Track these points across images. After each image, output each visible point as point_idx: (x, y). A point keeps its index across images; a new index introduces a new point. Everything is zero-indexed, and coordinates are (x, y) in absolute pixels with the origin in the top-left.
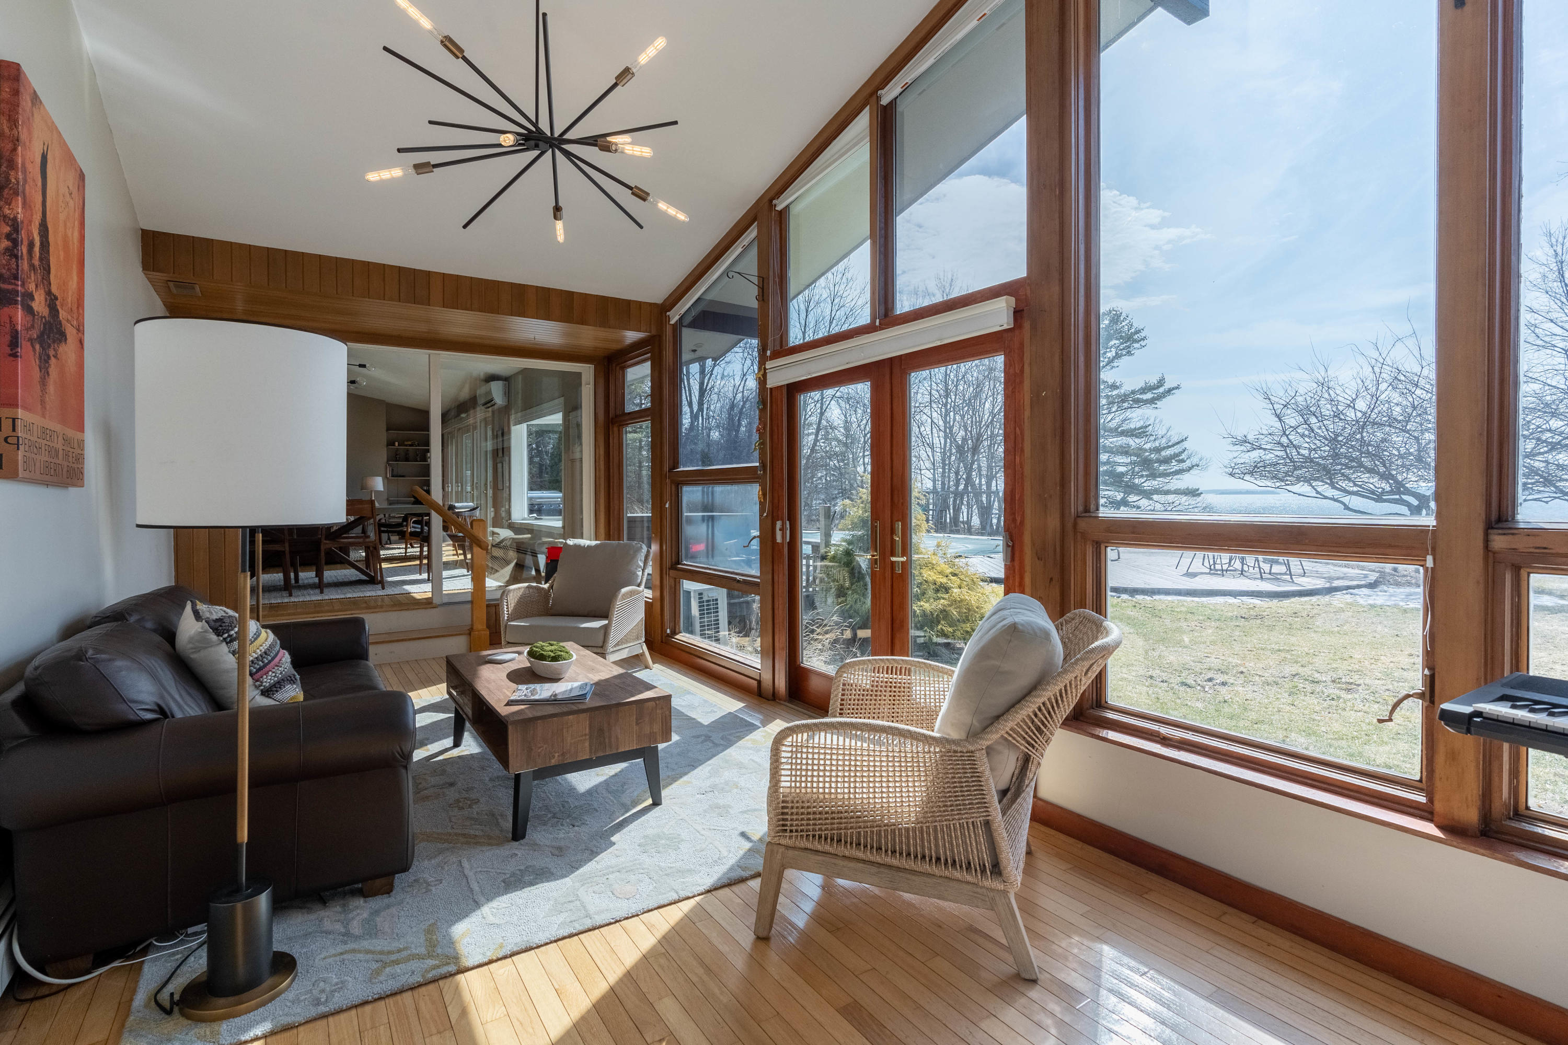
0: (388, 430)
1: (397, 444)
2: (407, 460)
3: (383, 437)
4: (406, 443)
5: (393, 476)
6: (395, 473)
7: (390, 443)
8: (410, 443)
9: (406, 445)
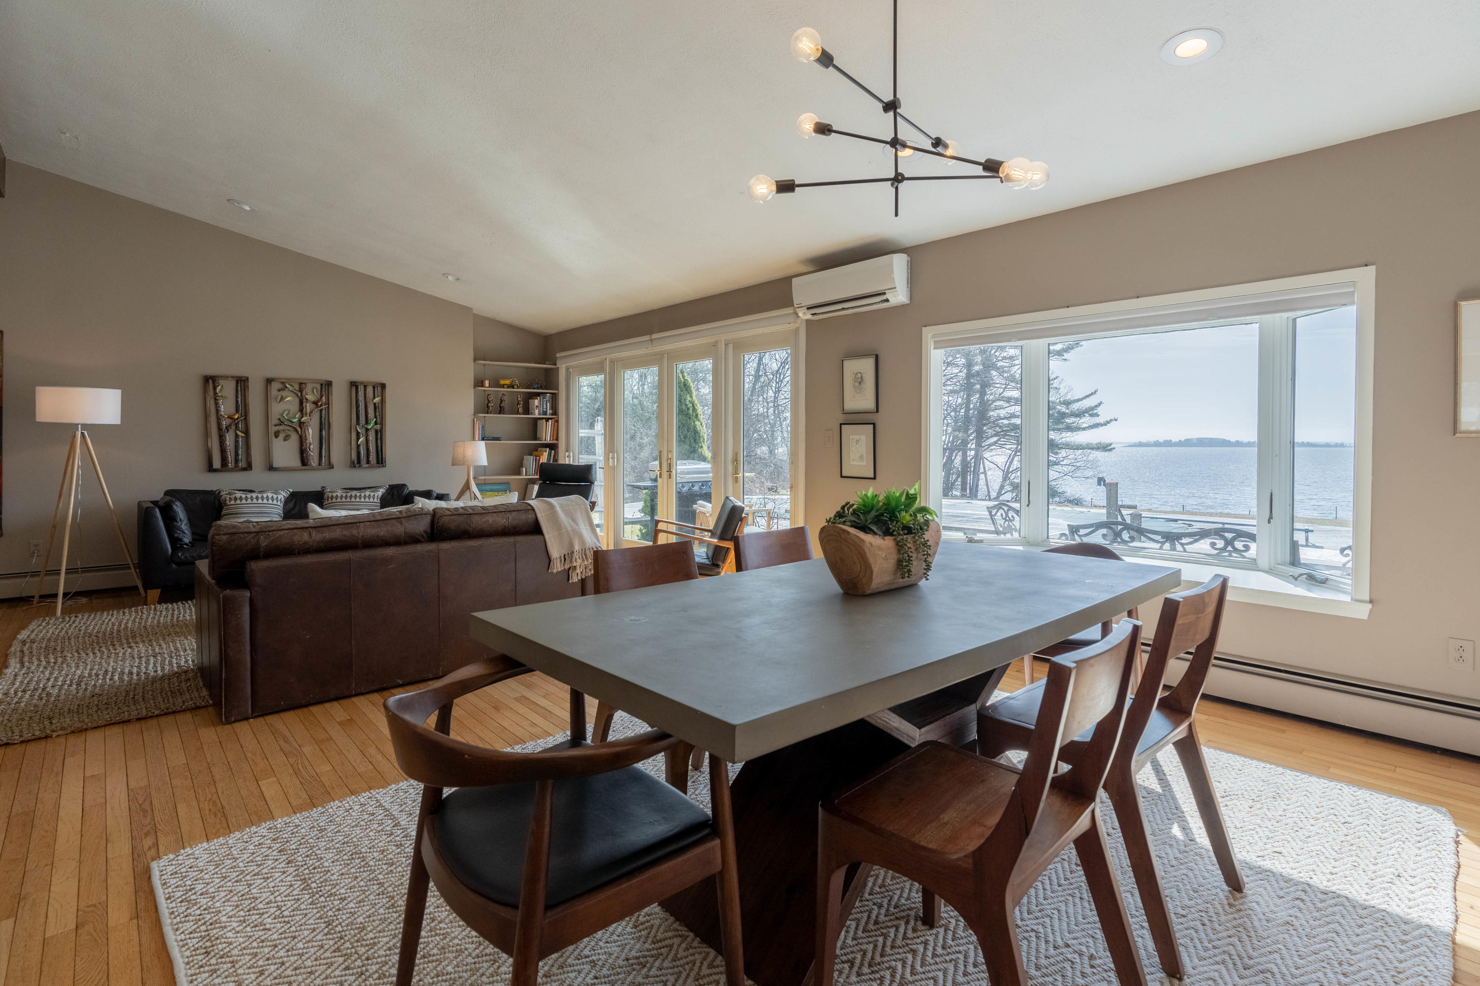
0: (475, 360)
1: (487, 383)
2: (501, 411)
3: (468, 371)
4: (502, 382)
5: (483, 438)
6: (486, 434)
7: (479, 383)
8: (508, 382)
9: (503, 386)
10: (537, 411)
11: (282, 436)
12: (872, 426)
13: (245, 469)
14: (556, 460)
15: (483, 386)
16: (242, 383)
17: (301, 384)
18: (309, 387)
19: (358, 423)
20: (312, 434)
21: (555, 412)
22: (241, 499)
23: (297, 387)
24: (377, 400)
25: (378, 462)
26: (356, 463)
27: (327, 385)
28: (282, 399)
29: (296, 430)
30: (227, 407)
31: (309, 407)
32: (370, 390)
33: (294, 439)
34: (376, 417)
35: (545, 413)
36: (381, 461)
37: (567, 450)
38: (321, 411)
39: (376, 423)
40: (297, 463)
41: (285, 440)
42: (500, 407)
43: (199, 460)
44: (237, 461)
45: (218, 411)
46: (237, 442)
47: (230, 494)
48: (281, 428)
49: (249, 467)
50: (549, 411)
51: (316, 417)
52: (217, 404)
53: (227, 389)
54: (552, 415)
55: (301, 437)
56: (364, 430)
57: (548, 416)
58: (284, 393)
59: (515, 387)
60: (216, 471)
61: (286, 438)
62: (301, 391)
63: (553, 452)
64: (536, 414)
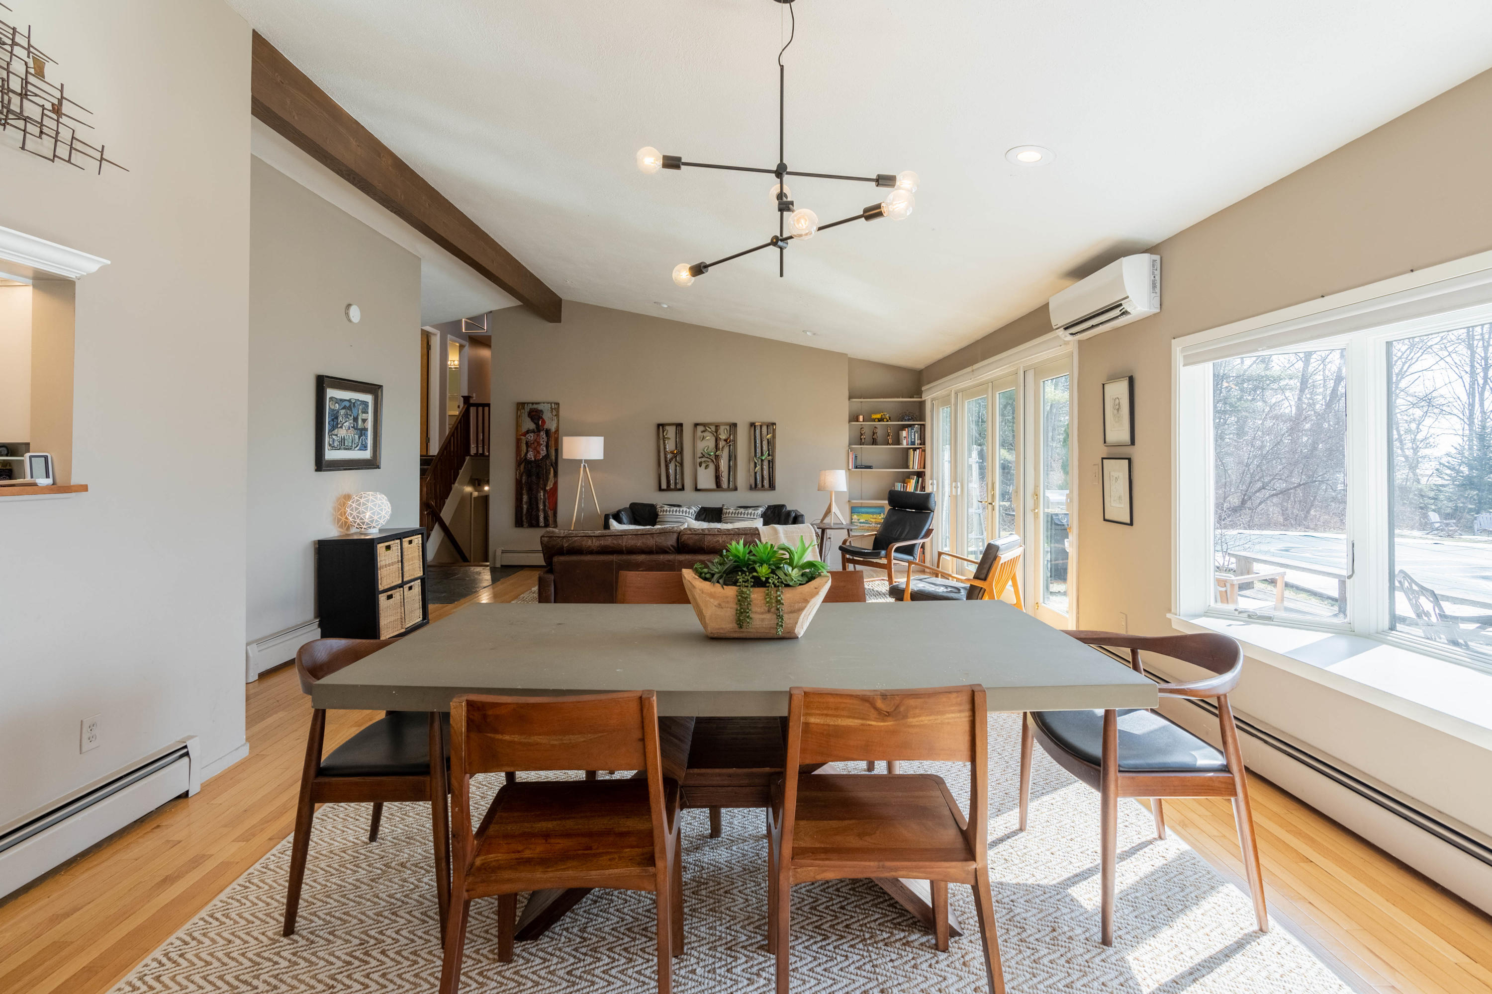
0: (850, 398)
1: (861, 418)
2: (874, 442)
3: (843, 408)
4: (874, 416)
5: (856, 467)
6: (859, 463)
7: (854, 418)
8: (879, 416)
9: (874, 420)
10: (905, 442)
11: (704, 465)
12: (1127, 461)
13: (680, 490)
14: (923, 488)
15: (857, 421)
16: (679, 426)
17: (716, 426)
18: (722, 428)
19: (756, 456)
20: (723, 464)
21: (923, 443)
22: (667, 511)
23: (713, 428)
24: (769, 436)
25: (770, 487)
26: (754, 487)
27: (734, 426)
28: (704, 438)
29: (713, 461)
30: (670, 446)
31: (722, 444)
32: (764, 429)
33: (712, 467)
34: (769, 450)
35: (913, 443)
36: (772, 487)
37: (932, 479)
38: (730, 446)
39: (769, 455)
40: (714, 486)
41: (706, 468)
42: (873, 439)
43: (653, 483)
44: (676, 484)
45: (665, 448)
46: (676, 470)
47: (661, 507)
48: (703, 459)
49: (683, 489)
50: (917, 441)
51: (726, 451)
52: (664, 443)
53: (671, 432)
54: (921, 444)
55: (716, 466)
56: (760, 461)
57: (916, 446)
58: (705, 434)
59: (887, 420)
60: (664, 490)
61: (707, 467)
62: (716, 432)
63: (920, 479)
64: (905, 444)
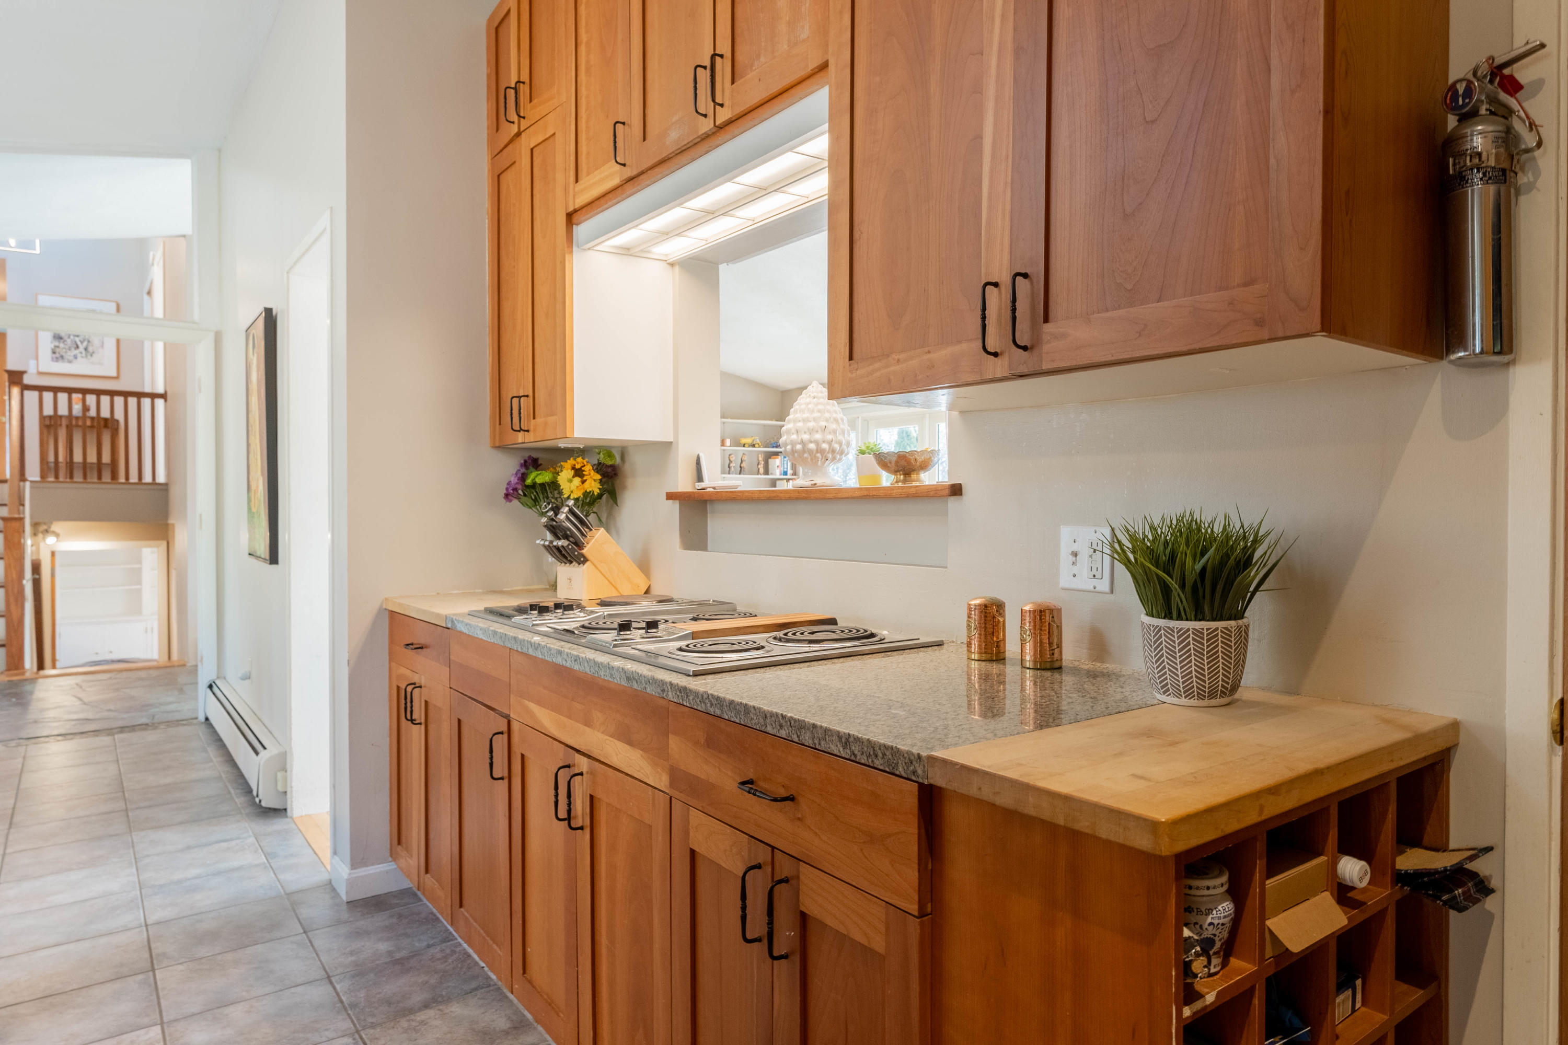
10: (777, 472)
15: (726, 444)
35: (785, 473)
42: (741, 467)
50: (790, 472)
54: (792, 475)
57: (788, 477)
59: (757, 446)
64: (777, 475)
